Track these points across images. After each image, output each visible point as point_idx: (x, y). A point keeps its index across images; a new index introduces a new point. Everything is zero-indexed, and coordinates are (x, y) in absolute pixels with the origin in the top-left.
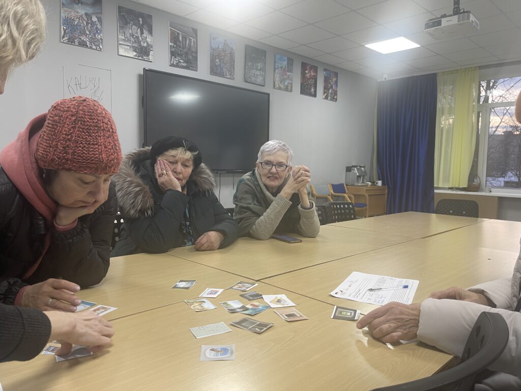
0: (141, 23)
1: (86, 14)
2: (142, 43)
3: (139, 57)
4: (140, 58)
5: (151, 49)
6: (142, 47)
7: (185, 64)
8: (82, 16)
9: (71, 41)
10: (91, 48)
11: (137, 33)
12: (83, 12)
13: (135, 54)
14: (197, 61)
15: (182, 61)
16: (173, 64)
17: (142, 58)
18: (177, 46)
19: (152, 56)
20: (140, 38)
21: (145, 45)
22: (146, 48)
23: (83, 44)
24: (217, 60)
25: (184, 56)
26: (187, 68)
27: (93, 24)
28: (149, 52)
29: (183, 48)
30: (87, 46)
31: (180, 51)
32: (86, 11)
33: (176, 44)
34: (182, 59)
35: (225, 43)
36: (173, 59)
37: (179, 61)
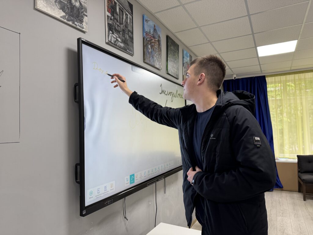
3: (68, 21)
4: (70, 23)
5: (85, 13)
6: (73, 7)
7: (122, 45)
13: (63, 14)
14: (133, 43)
15: (119, 40)
16: (111, 42)
17: (74, 23)
18: (115, 19)
19: (87, 24)
21: (78, 4)
24: (149, 46)
25: (121, 33)
26: (124, 50)
28: (82, 17)
29: (121, 24)
31: (118, 26)
33: (113, 16)
34: (119, 38)
35: (154, 29)
36: (110, 35)
37: (117, 40)
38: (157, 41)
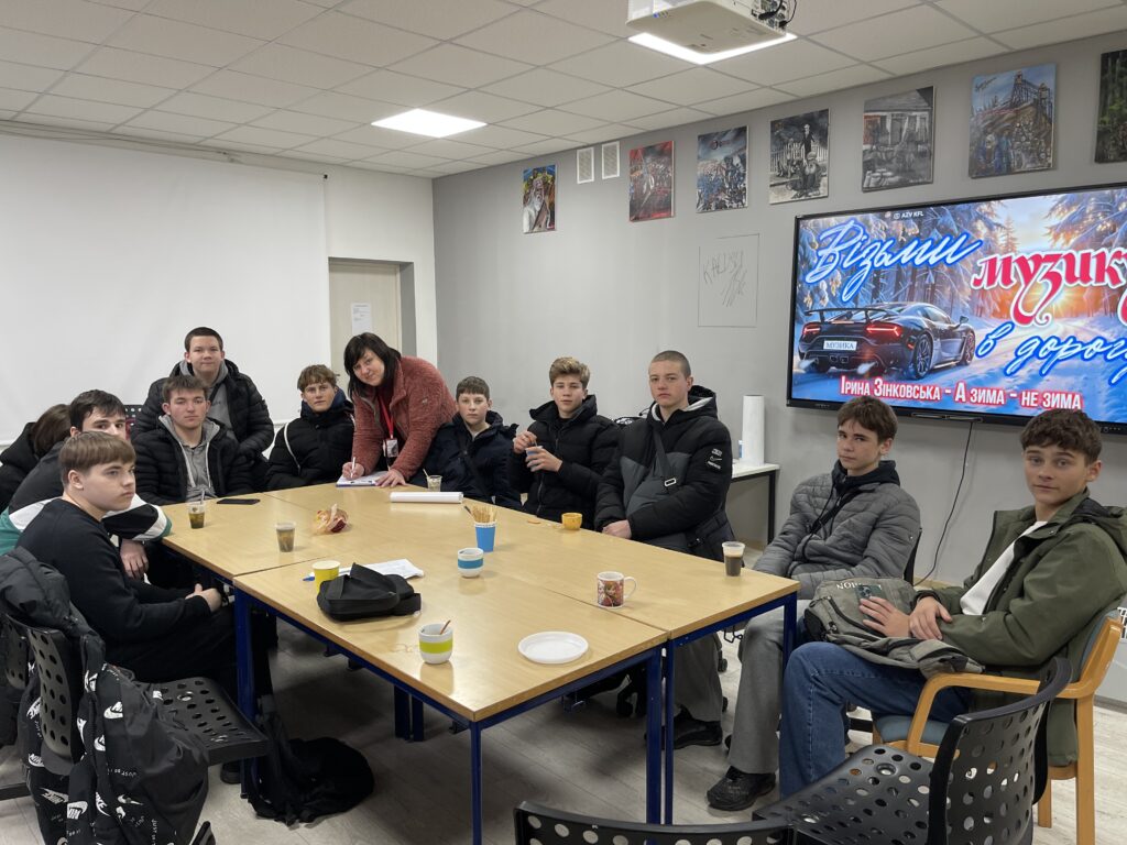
0: (807, 133)
1: (726, 159)
2: (807, 170)
3: (801, 196)
4: (803, 198)
6: (806, 177)
8: (720, 165)
9: (707, 208)
10: (731, 207)
11: (799, 155)
12: (722, 158)
13: (795, 192)
15: (889, 174)
16: (869, 187)
17: (807, 195)
18: (879, 145)
20: (805, 161)
21: (813, 170)
22: (814, 175)
23: (721, 206)
24: (988, 138)
26: (901, 184)
27: (735, 168)
28: (820, 180)
30: (726, 207)
32: (725, 155)
33: (877, 143)
34: (890, 170)
35: (1016, 85)
36: (867, 177)
37: (882, 177)
38: (1031, 105)
